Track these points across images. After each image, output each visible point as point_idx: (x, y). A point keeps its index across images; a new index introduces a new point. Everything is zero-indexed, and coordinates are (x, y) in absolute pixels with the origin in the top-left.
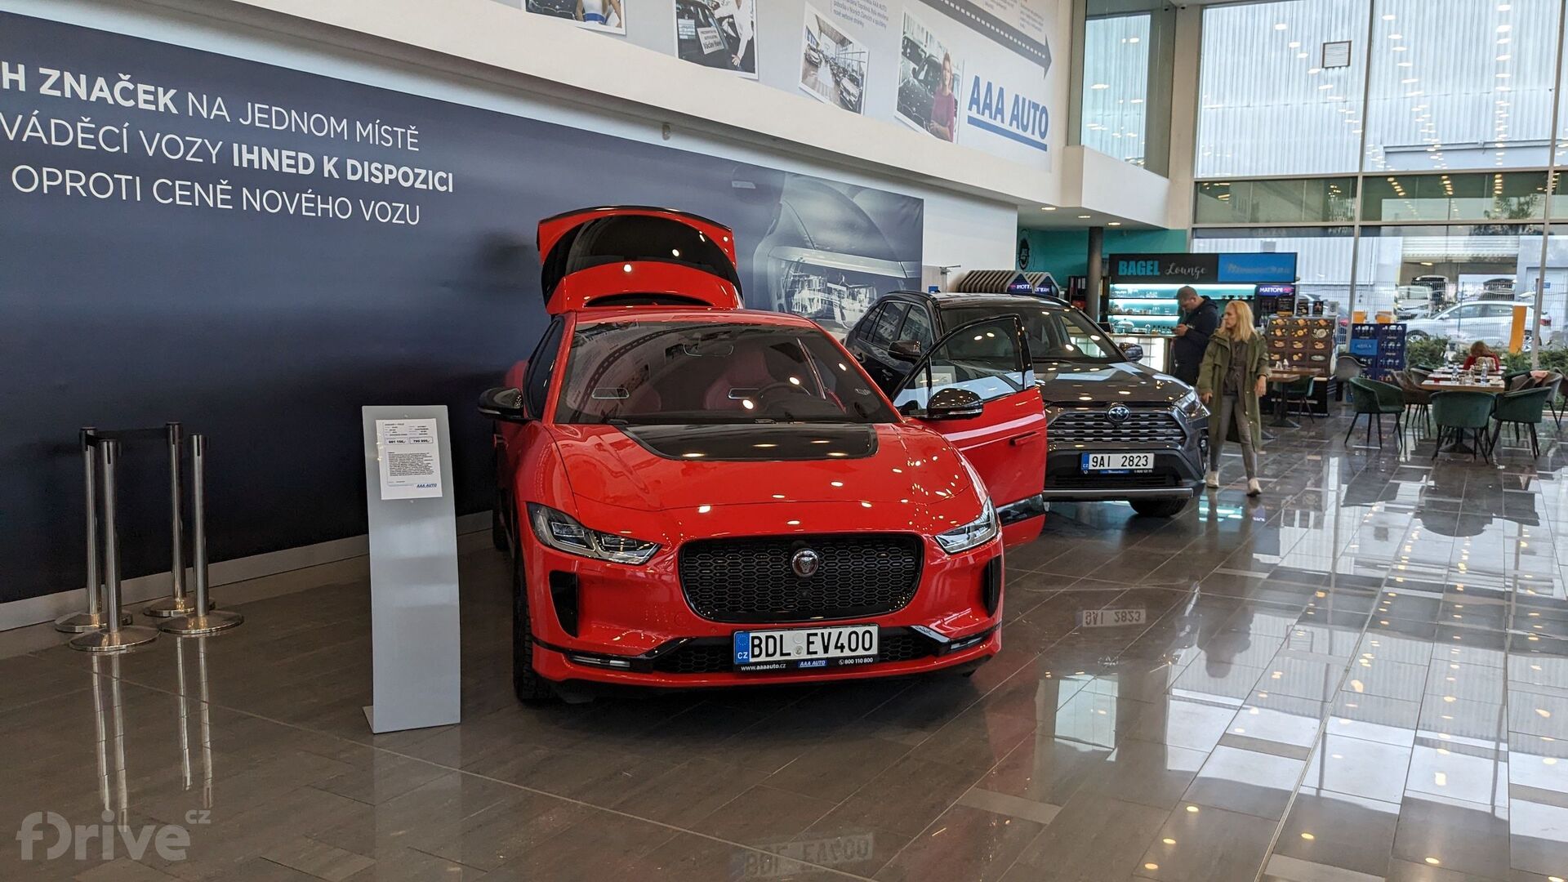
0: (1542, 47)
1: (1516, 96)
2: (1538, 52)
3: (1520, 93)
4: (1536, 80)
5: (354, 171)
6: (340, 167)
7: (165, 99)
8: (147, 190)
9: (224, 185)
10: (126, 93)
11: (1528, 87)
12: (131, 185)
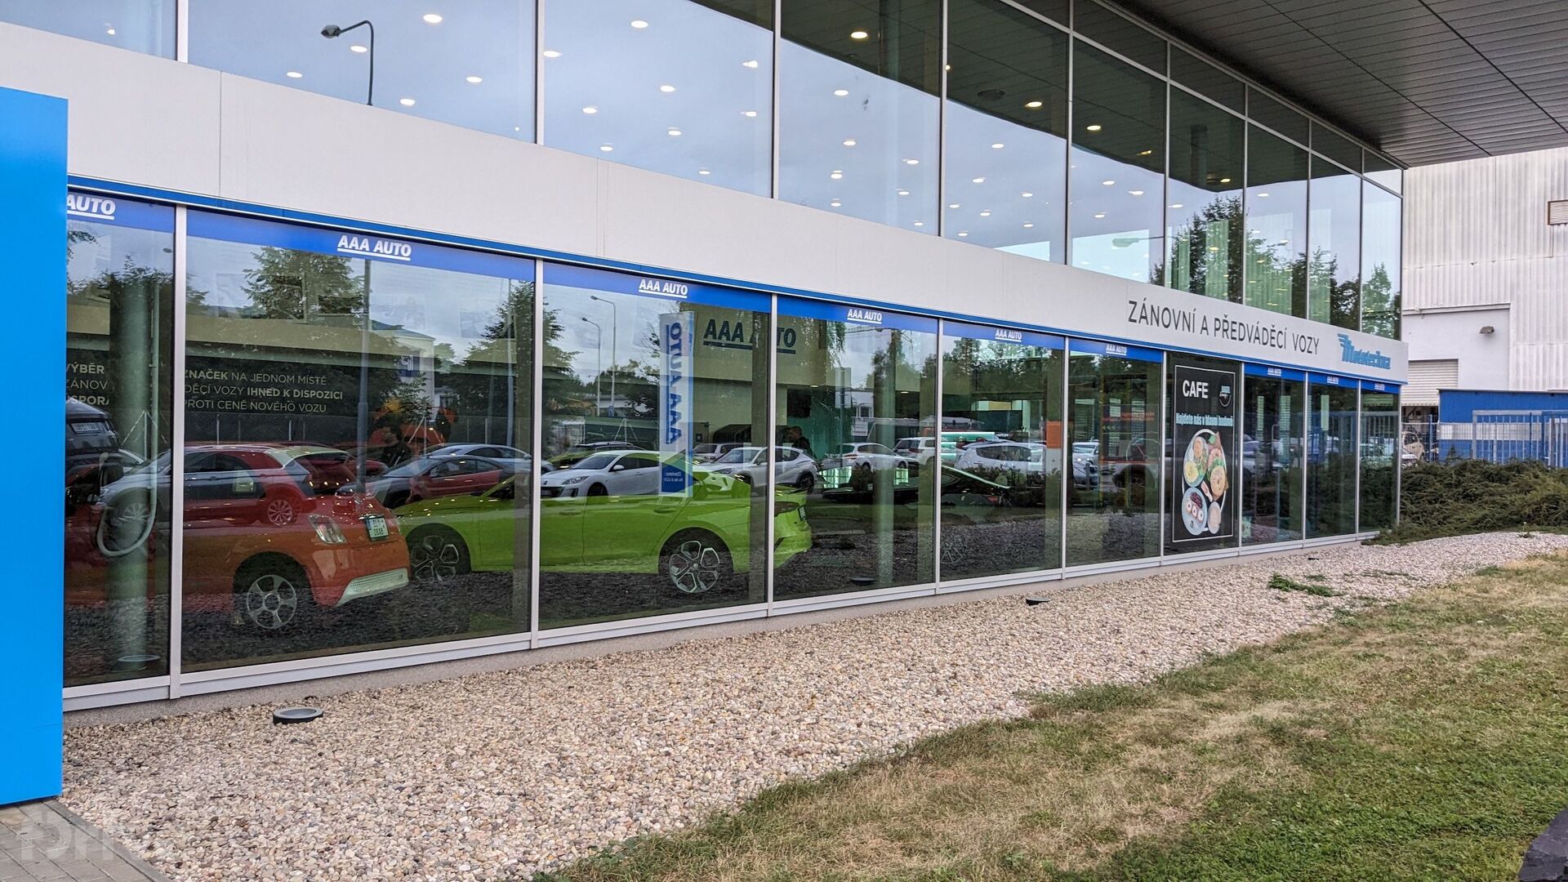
0: (1463, 229)
1: (1444, 269)
2: (1460, 235)
3: (1448, 267)
4: (1459, 256)
5: (297, 394)
6: (291, 393)
7: (223, 376)
8: (215, 404)
9: (244, 401)
10: (210, 375)
11: (1453, 262)
12: (210, 404)
